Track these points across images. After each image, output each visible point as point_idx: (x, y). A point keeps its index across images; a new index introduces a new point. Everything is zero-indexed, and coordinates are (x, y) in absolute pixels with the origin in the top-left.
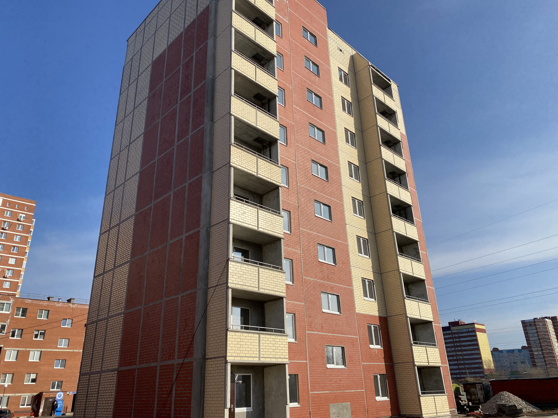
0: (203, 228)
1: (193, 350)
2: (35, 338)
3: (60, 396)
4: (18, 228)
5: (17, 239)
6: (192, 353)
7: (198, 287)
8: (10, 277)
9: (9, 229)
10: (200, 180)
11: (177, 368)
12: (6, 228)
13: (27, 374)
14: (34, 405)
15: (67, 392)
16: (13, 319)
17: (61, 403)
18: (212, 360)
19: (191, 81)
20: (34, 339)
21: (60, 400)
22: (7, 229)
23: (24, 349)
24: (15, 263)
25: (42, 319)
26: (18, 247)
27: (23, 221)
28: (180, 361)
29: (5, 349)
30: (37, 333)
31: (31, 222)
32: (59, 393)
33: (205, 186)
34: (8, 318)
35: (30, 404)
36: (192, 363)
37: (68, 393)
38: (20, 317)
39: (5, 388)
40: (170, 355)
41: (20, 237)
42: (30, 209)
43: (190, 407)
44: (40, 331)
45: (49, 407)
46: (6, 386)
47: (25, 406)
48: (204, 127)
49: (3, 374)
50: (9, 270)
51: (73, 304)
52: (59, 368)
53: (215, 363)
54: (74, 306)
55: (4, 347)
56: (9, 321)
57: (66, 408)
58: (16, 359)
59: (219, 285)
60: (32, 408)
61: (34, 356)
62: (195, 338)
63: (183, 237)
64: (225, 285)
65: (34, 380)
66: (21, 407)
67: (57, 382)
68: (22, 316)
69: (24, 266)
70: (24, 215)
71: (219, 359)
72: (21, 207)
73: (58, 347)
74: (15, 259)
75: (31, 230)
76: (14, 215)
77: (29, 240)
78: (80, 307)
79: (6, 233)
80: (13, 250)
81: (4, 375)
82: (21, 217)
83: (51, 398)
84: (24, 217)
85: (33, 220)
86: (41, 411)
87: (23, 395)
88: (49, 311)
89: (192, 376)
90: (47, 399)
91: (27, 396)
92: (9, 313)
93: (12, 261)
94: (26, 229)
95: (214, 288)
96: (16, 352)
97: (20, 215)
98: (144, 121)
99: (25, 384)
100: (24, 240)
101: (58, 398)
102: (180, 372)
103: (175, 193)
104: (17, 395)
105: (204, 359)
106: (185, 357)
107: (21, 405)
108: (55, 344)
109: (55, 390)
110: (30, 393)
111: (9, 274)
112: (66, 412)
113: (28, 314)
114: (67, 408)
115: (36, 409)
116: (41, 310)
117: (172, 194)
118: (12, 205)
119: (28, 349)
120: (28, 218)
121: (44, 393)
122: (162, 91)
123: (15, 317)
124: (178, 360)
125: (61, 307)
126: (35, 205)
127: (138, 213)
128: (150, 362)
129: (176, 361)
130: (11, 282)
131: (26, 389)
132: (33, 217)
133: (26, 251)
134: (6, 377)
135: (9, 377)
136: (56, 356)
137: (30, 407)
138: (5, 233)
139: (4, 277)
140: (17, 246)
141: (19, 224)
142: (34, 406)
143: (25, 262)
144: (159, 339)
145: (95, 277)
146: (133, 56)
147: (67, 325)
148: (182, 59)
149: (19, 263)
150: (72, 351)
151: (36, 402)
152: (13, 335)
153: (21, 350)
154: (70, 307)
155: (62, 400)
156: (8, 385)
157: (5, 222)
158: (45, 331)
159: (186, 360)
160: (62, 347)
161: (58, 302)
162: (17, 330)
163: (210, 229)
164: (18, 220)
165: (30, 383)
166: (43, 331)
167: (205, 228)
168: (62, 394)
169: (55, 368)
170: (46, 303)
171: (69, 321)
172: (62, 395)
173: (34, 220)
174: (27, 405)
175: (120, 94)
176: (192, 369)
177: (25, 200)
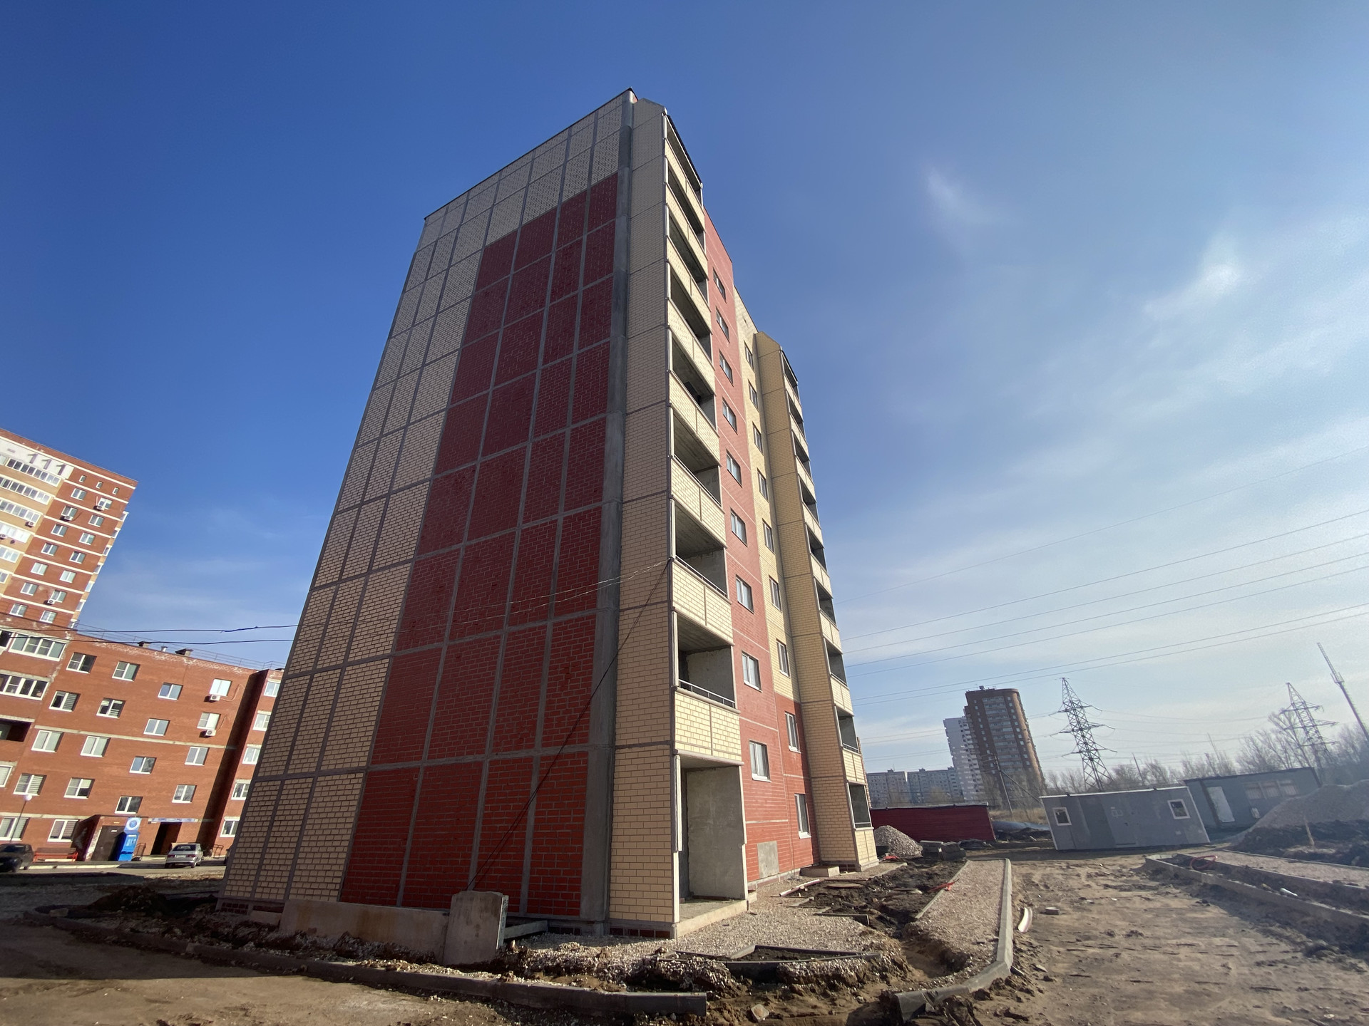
0: (610, 502)
1: (587, 728)
2: (101, 712)
3: (133, 825)
4: (92, 522)
5: (86, 540)
6: (587, 735)
7: (599, 606)
8: (57, 605)
9: (73, 520)
10: (602, 425)
11: (542, 765)
12: (69, 517)
13: (73, 778)
14: (79, 837)
15: (148, 817)
16: (63, 672)
17: (134, 838)
18: (634, 749)
19: (578, 274)
20: (98, 714)
21: (132, 833)
22: (71, 519)
23: (75, 732)
24: (73, 581)
25: (123, 678)
26: (85, 554)
27: (105, 512)
28: (552, 751)
29: (37, 727)
30: (105, 703)
31: (121, 516)
32: (133, 819)
33: (613, 433)
34: (54, 669)
35: (70, 835)
36: (586, 754)
37: (150, 820)
38: (78, 670)
39: (26, 802)
40: (521, 739)
41: (92, 537)
42: (122, 492)
43: (581, 849)
44: (114, 702)
45: (109, 843)
46: (29, 797)
47: (59, 840)
48: (609, 342)
49: (24, 774)
50: (58, 591)
51: (190, 658)
52: (140, 772)
53: (641, 755)
54: (191, 663)
55: (36, 723)
56: (54, 675)
57: (141, 848)
58: (56, 749)
59: (651, 604)
60: (73, 845)
61: (93, 747)
62: (592, 706)
63: (560, 517)
64: (666, 604)
65: (83, 792)
66: (50, 840)
67: (130, 798)
68: (82, 669)
69: (88, 589)
70: (110, 502)
71: (654, 748)
72: (106, 487)
73: (145, 733)
74: (74, 574)
75: (116, 529)
76: (89, 499)
77: (108, 546)
78: (201, 664)
79: (68, 527)
80: (74, 559)
81: (26, 777)
82: (102, 503)
83: (115, 827)
84: (107, 505)
85: (124, 512)
86: (91, 850)
87: (58, 818)
88: (138, 666)
89: (585, 783)
90: (105, 828)
91: (66, 821)
92: (58, 660)
93: (67, 577)
94: (108, 526)
95: (640, 610)
96: (58, 736)
97: (102, 500)
98: (461, 332)
99: (66, 796)
100: (98, 544)
101: (128, 828)
102: (550, 775)
103: (536, 445)
104: (46, 816)
105: (614, 748)
106: (566, 743)
107: (52, 837)
108: (140, 727)
109: (125, 812)
110: (73, 815)
111: (56, 598)
112: (142, 856)
113: (94, 668)
114: (145, 847)
115: (80, 846)
116: (124, 663)
117: (531, 446)
118: (90, 481)
119: (82, 733)
120: (114, 509)
121: (102, 818)
122: (507, 288)
123: (68, 669)
124: (545, 748)
125: (166, 661)
126: (134, 488)
127: (439, 476)
128: (462, 754)
129: (539, 751)
130: (57, 613)
131: (70, 807)
132: (126, 508)
133: (99, 564)
134: (28, 781)
135: (35, 781)
136: (137, 750)
137: (69, 841)
138: (64, 525)
139: (46, 603)
140: (82, 553)
141: (96, 516)
142: (78, 841)
143: (91, 583)
144: (490, 707)
145: (313, 589)
146: (439, 239)
147: (171, 695)
148: (554, 244)
149: (80, 582)
150: (171, 742)
151: (84, 833)
152: (57, 704)
153: (67, 733)
154: (182, 662)
155: (137, 833)
156: (33, 797)
157: (69, 507)
158: (124, 702)
159: (568, 749)
160: (154, 734)
161: (161, 652)
162: (67, 694)
163: (622, 507)
164: (95, 508)
165: (76, 797)
166: (121, 703)
167: (614, 504)
168: (139, 821)
169: (131, 771)
170: (136, 651)
171: (175, 689)
172: (139, 824)
173: (126, 513)
174: (63, 838)
175: (404, 291)
176: (586, 768)
177: (117, 477)
